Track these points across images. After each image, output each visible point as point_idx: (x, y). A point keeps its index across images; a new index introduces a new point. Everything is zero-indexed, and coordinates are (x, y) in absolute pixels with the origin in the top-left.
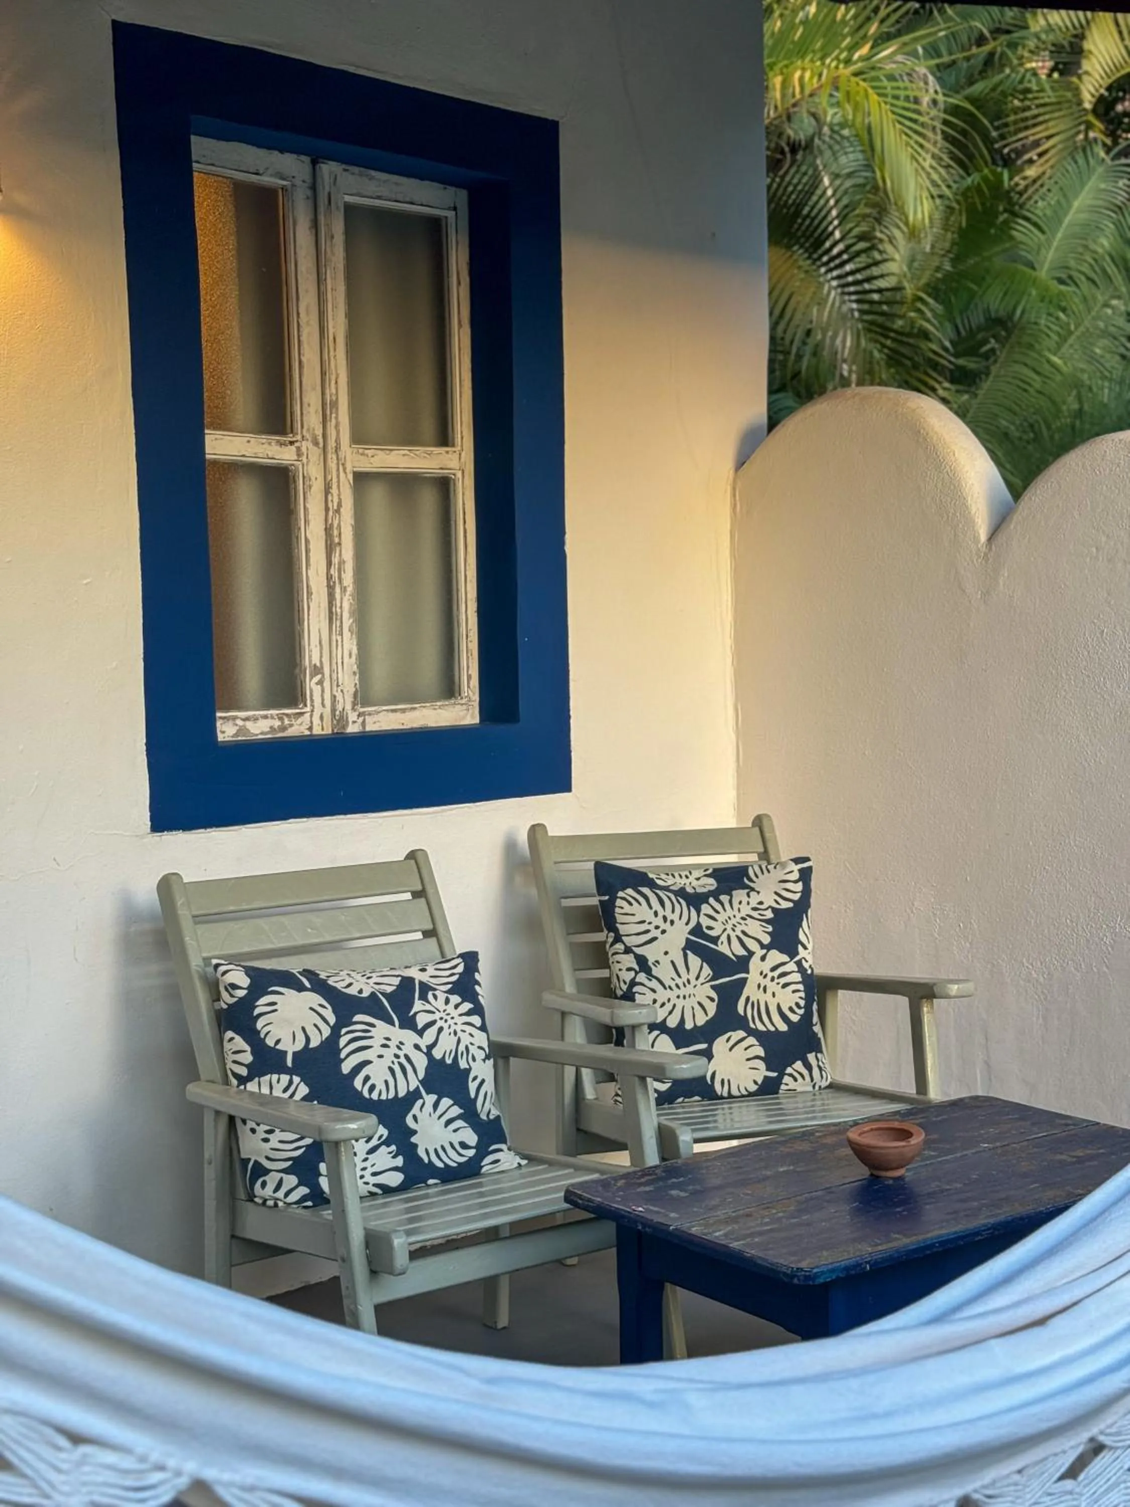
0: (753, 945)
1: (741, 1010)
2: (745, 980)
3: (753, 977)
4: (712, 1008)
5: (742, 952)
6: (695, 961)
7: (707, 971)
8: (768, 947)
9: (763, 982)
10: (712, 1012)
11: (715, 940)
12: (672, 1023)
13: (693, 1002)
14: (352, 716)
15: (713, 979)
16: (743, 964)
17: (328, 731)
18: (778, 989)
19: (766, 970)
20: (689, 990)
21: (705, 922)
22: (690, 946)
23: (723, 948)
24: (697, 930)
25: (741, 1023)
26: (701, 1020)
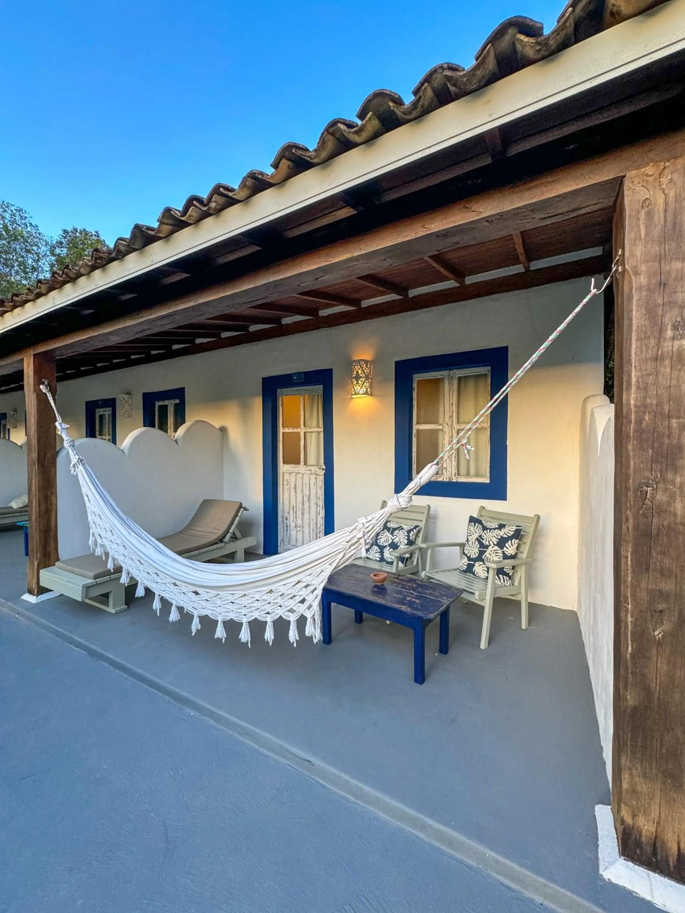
0: (491, 543)
1: (483, 557)
2: (486, 551)
3: (488, 551)
4: (477, 555)
5: (488, 544)
6: (477, 542)
7: (478, 546)
8: (495, 545)
9: (491, 553)
10: (477, 556)
11: (483, 539)
12: (468, 555)
13: (473, 552)
14: (454, 478)
15: (480, 548)
16: (487, 547)
17: (448, 480)
18: (494, 556)
19: (493, 550)
20: (473, 549)
21: (483, 534)
22: (477, 539)
23: (484, 542)
24: (480, 536)
25: (483, 561)
26: (474, 557)
